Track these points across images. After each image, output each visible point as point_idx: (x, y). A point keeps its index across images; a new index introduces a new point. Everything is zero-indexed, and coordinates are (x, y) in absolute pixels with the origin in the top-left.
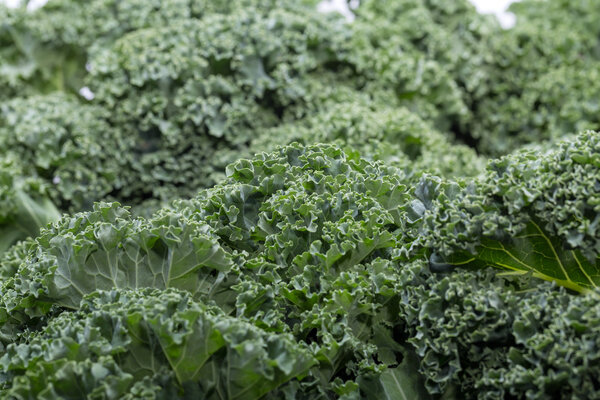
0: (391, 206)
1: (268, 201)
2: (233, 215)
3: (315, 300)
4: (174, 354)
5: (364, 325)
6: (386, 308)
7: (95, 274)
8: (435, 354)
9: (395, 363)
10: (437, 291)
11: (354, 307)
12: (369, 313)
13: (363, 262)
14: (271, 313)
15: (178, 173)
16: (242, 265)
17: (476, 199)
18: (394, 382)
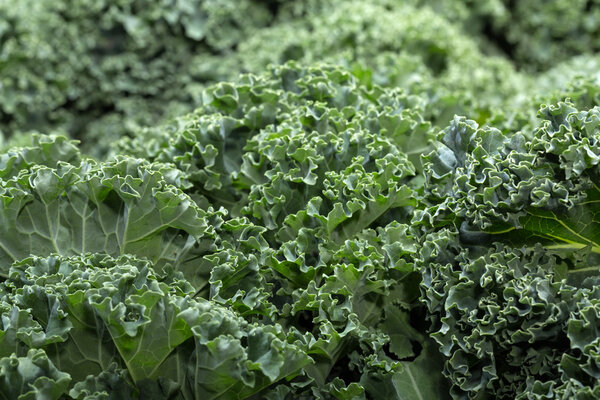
0: (413, 148)
1: (255, 138)
2: (209, 156)
3: (311, 275)
4: (127, 346)
5: (373, 306)
6: (402, 285)
7: (29, 233)
8: (463, 354)
9: (412, 355)
10: (469, 273)
11: (361, 284)
12: (380, 292)
13: (374, 226)
14: (254, 292)
15: (147, 82)
16: (219, 226)
17: (525, 158)
18: (410, 382)
